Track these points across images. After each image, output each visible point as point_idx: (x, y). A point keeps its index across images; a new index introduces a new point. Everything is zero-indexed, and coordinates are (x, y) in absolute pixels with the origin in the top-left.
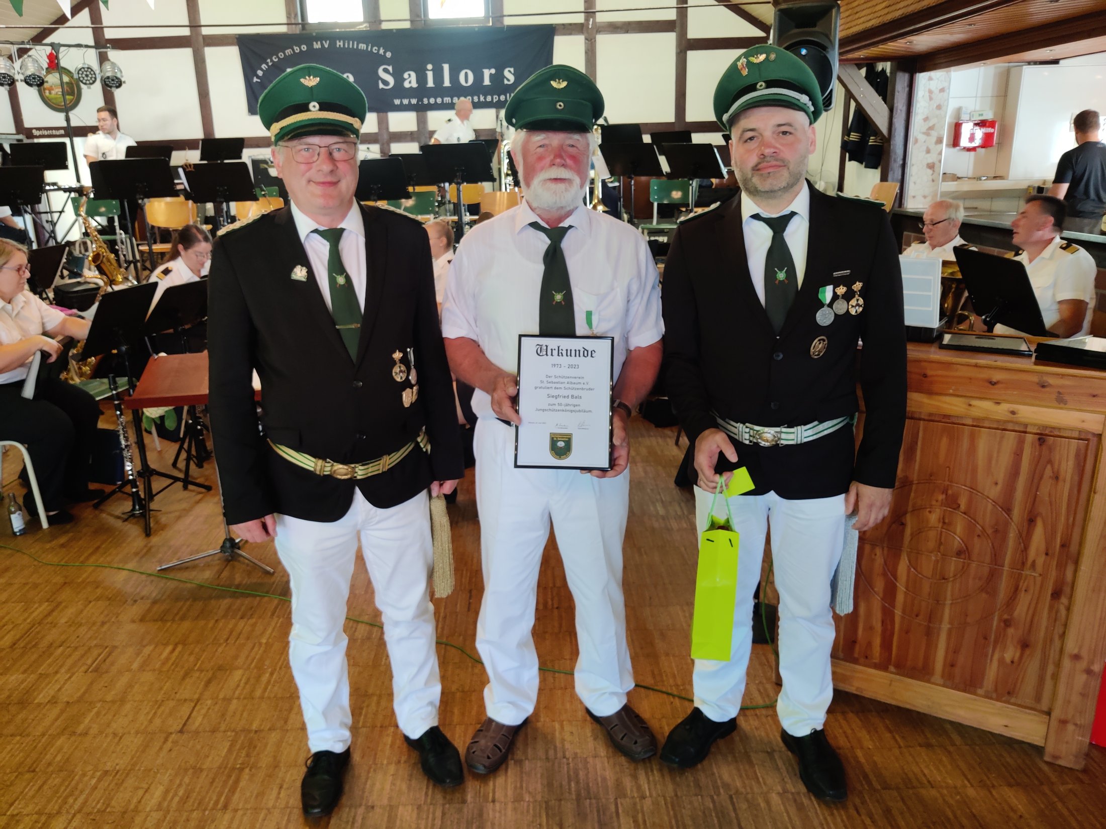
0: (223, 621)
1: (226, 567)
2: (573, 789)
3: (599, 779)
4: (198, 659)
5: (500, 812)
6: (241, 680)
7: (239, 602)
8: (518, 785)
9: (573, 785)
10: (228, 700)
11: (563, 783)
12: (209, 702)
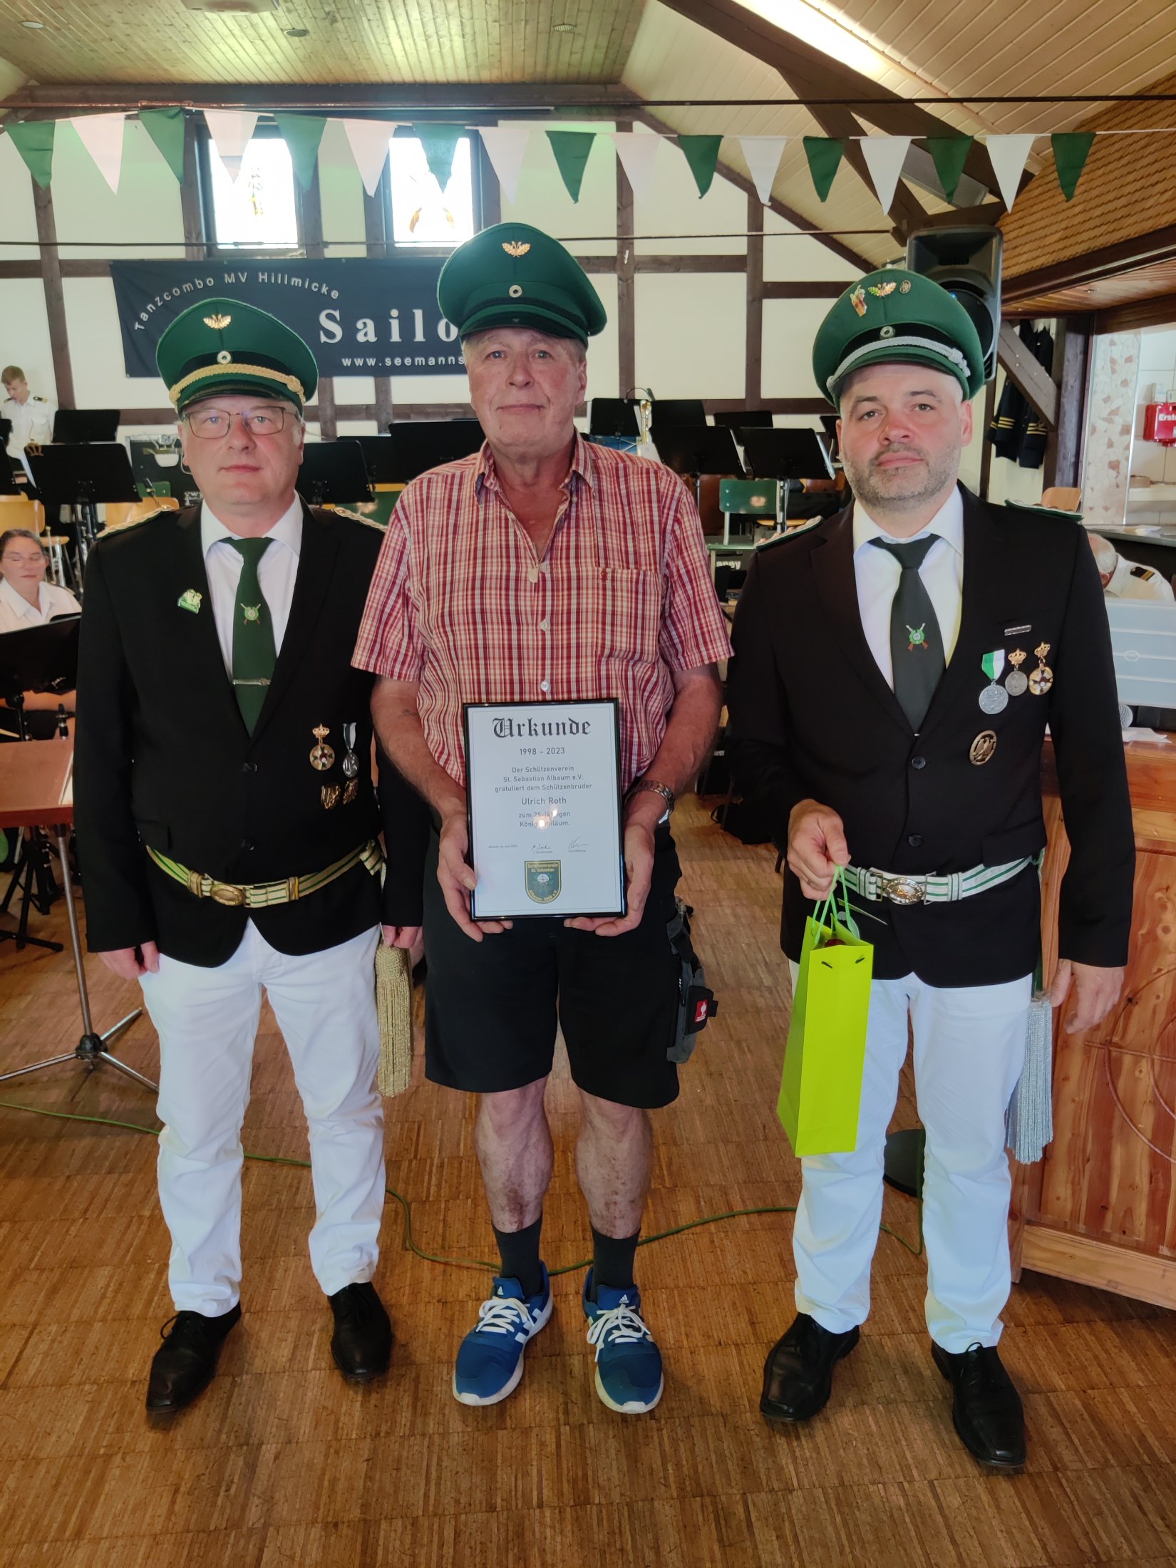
0: (79, 1177)
1: (84, 1082)
2: (672, 1479)
3: (713, 1457)
4: (37, 1248)
5: (553, 1527)
6: (108, 1286)
7: (105, 1142)
8: (580, 1474)
9: (670, 1467)
10: (86, 1324)
11: (654, 1466)
12: (54, 1328)
